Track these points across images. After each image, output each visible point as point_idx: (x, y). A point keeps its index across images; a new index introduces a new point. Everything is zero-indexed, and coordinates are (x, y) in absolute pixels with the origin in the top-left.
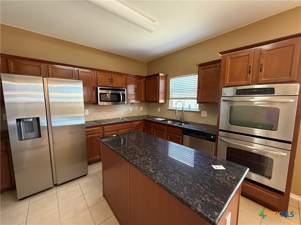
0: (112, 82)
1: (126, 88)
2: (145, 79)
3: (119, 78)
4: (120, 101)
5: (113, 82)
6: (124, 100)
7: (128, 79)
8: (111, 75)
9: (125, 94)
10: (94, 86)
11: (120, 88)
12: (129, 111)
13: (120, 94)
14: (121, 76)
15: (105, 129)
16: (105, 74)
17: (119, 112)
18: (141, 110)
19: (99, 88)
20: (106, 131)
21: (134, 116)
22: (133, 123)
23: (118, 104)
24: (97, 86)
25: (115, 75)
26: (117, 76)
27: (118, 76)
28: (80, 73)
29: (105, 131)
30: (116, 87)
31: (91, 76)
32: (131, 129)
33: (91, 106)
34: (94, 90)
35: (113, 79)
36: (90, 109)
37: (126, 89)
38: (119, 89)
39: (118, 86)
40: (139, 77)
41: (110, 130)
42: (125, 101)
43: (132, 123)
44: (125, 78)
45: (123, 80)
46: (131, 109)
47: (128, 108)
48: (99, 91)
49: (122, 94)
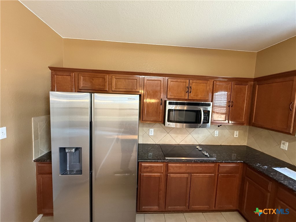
0: (188, 92)
1: (212, 101)
2: (252, 83)
3: (202, 84)
4: (200, 123)
5: (190, 92)
6: (206, 121)
7: (217, 86)
8: (188, 81)
9: (209, 111)
10: (161, 99)
11: (202, 100)
12: (214, 136)
13: (200, 111)
14: (206, 82)
15: (170, 168)
16: (179, 80)
17: (195, 136)
18: (235, 136)
19: (168, 102)
20: (171, 171)
21: (221, 145)
22: (221, 165)
23: (195, 127)
24: (166, 99)
25: (195, 81)
26: (198, 81)
27: (201, 81)
28: (145, 81)
29: (169, 171)
30: (194, 100)
31: (159, 84)
32: (215, 175)
33: (158, 125)
34: (161, 105)
35: (191, 87)
36: (156, 128)
37: (211, 103)
38: (199, 103)
39: (199, 97)
40: (240, 81)
41: (178, 171)
42: (208, 122)
43: (217, 164)
44: (212, 83)
45: (208, 88)
46: (217, 133)
47: (211, 131)
48: (169, 107)
49: (204, 111)
